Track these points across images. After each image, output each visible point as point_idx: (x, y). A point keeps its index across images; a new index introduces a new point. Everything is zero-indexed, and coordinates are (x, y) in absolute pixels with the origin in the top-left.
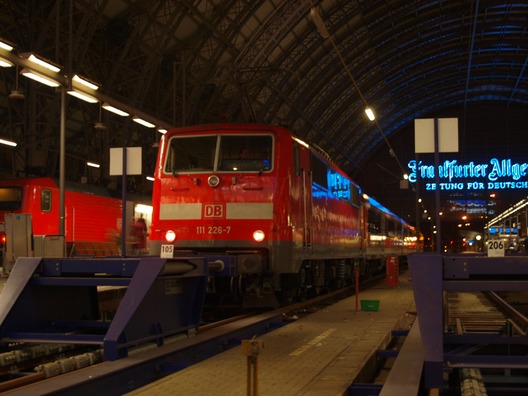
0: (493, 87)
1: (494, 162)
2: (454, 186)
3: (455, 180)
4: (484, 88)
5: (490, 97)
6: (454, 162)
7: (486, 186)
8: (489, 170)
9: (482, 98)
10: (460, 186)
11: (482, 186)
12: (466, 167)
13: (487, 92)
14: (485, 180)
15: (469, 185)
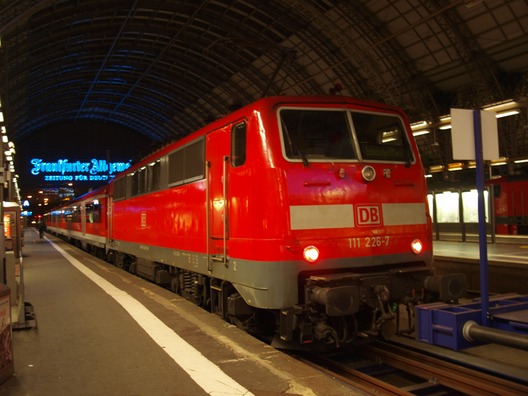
0: (97, 109)
1: (94, 161)
2: (66, 178)
3: (67, 174)
4: (91, 109)
5: (92, 116)
6: (66, 161)
7: (88, 178)
8: (90, 167)
9: (87, 116)
10: (71, 178)
11: (85, 178)
12: (74, 164)
13: (93, 112)
14: (88, 174)
15: (77, 177)
